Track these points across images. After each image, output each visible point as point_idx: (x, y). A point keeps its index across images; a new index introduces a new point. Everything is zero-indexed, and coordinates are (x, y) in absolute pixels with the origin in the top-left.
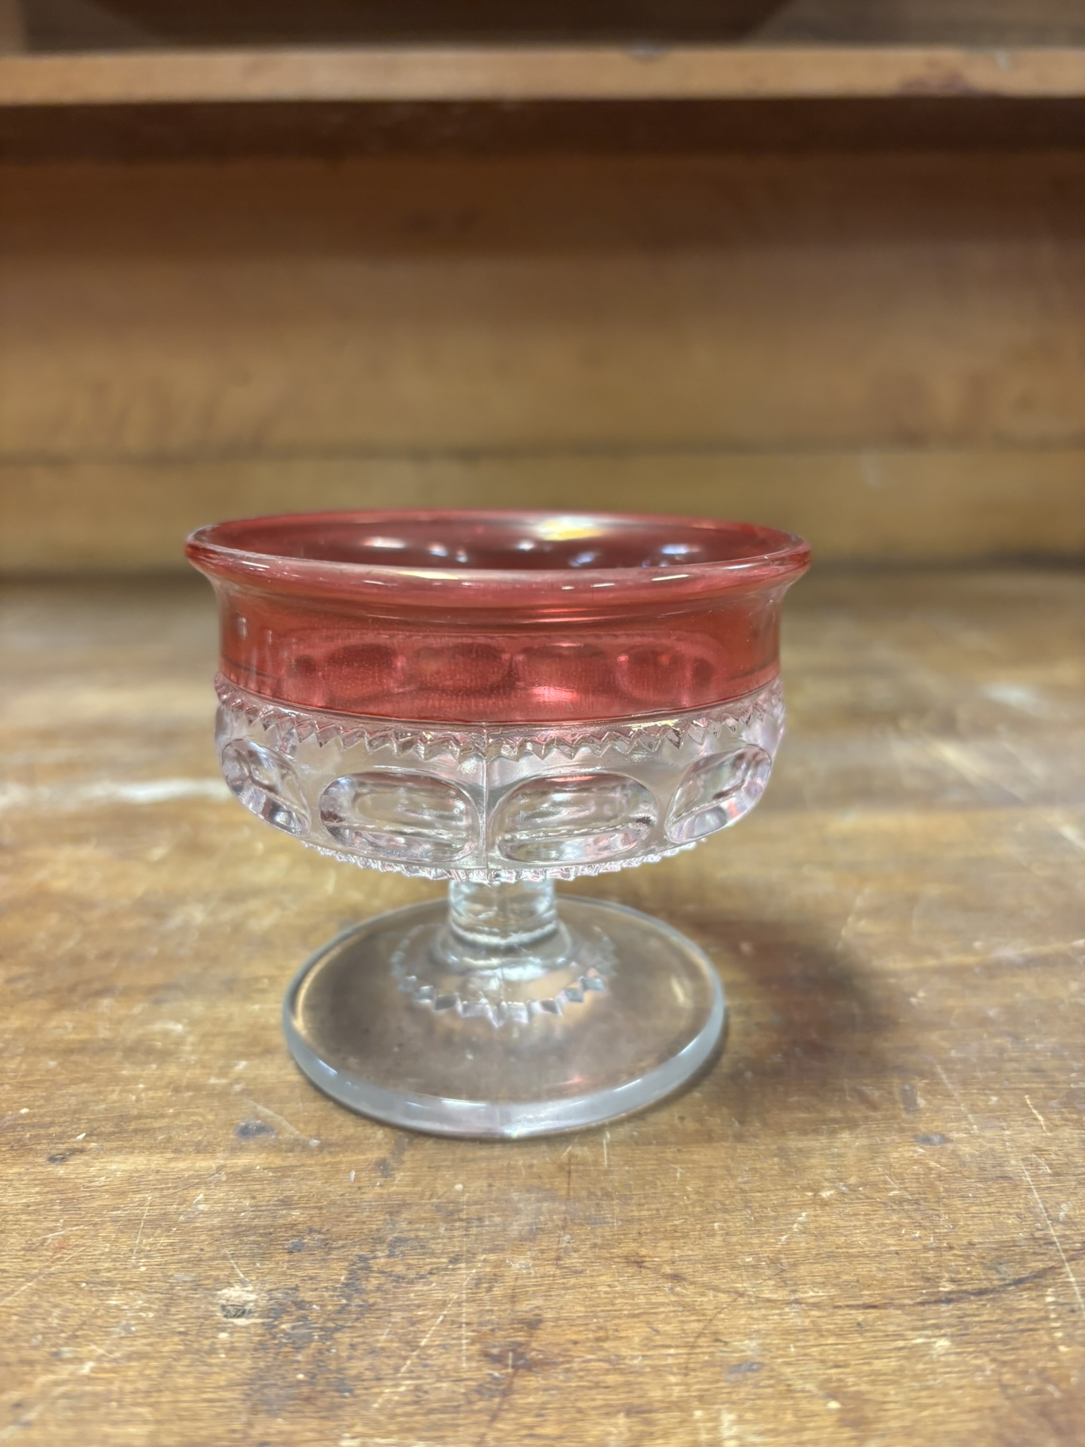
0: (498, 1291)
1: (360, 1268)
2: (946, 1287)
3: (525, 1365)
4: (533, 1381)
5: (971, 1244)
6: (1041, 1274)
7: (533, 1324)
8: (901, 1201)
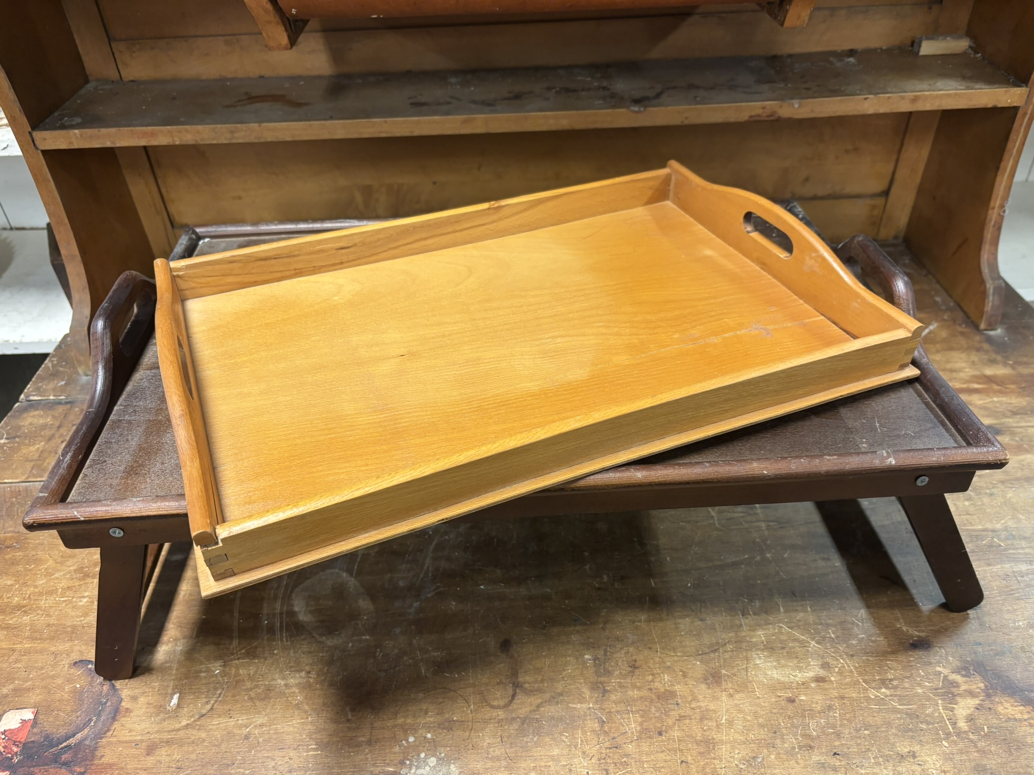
0: (629, 655)
1: (606, 651)
2: (700, 652)
3: (636, 668)
4: (637, 670)
5: (706, 644)
6: (716, 650)
7: (635, 661)
8: (695, 634)
